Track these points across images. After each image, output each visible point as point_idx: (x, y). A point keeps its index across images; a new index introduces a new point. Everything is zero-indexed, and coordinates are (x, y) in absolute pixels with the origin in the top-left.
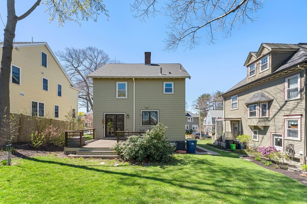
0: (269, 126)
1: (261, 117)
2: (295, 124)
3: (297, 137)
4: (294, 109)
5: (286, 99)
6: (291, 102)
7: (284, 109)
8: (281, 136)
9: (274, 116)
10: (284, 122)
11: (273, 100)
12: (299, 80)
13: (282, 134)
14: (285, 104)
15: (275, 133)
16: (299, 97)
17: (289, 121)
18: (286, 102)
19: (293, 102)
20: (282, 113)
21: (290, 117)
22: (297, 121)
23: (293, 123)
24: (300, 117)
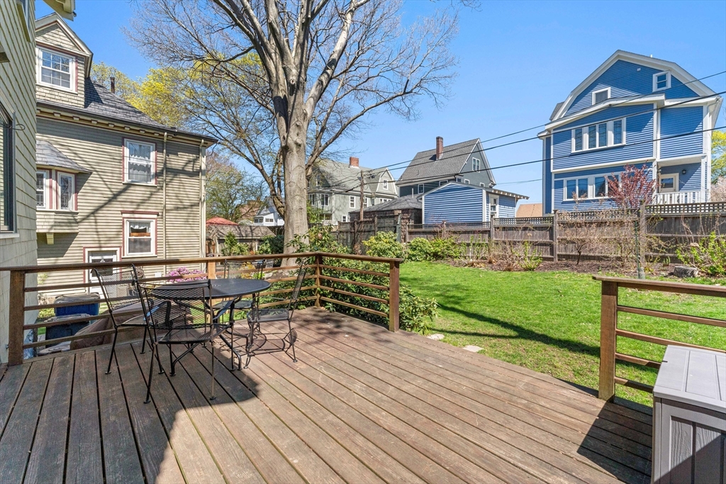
0: (77, 234)
1: (60, 210)
2: (142, 228)
3: (150, 251)
4: (143, 202)
5: (127, 180)
6: (138, 188)
7: (121, 198)
8: (114, 253)
9: (97, 210)
10: (123, 225)
11: (91, 173)
12: (153, 154)
13: (118, 249)
14: (124, 191)
15: (98, 249)
16: (153, 183)
17: (131, 223)
18: (129, 185)
19: (143, 189)
20: (116, 207)
21: (137, 216)
22: (148, 224)
23: (137, 227)
24: (155, 216)
